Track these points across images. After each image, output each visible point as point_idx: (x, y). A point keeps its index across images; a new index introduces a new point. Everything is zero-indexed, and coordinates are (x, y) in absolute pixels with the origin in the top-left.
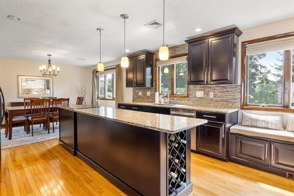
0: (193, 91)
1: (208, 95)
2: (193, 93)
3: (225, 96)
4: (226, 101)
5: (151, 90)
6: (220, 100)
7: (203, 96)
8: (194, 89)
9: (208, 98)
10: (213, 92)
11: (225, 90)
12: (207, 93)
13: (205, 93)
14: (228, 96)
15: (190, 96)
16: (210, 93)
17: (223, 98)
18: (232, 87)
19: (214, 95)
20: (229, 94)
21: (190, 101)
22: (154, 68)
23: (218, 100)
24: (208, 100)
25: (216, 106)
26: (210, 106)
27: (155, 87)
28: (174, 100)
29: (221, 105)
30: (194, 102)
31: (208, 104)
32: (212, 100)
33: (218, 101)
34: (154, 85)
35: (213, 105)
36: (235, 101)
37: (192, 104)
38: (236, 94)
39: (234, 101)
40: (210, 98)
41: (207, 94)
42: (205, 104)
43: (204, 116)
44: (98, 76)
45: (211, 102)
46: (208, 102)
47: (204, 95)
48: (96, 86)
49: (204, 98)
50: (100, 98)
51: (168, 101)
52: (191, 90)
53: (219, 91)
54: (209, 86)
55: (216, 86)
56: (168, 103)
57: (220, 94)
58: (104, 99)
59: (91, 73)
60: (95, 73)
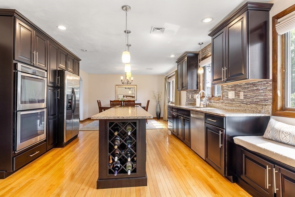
0: (226, 92)
3: (256, 96)
4: (256, 103)
5: (196, 92)
6: (250, 102)
8: (227, 89)
9: (239, 100)
10: (243, 92)
11: (255, 88)
12: (238, 93)
13: (236, 94)
14: (259, 96)
15: (224, 98)
16: (240, 93)
17: (253, 100)
18: (262, 83)
19: (244, 95)
20: (259, 93)
21: (223, 104)
23: (248, 102)
24: (239, 103)
25: (246, 110)
26: (239, 109)
28: (211, 102)
29: (250, 108)
30: (226, 105)
32: (242, 102)
34: (198, 88)
35: (243, 109)
36: (267, 103)
37: (224, 107)
38: (267, 93)
39: (265, 103)
41: (238, 95)
42: (235, 107)
44: (170, 82)
46: (238, 105)
47: (235, 96)
48: (167, 91)
49: (235, 99)
50: (170, 102)
51: (205, 104)
52: (224, 90)
53: (249, 91)
54: (240, 85)
55: (246, 83)
56: (205, 106)
57: (250, 94)
58: (172, 103)
59: (164, 80)
60: (167, 79)
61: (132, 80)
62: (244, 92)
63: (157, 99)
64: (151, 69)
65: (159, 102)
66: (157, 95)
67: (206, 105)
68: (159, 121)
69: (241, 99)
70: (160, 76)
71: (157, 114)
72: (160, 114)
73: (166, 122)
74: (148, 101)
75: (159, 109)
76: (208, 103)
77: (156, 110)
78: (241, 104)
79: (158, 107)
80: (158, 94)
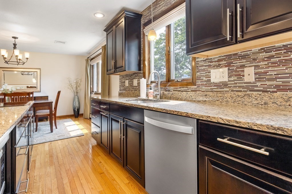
0: (204, 70)
1: (240, 76)
2: (203, 73)
5: (139, 76)
6: (277, 86)
7: (226, 79)
8: (205, 66)
9: (239, 83)
10: (253, 68)
12: (236, 71)
13: (232, 72)
15: (199, 82)
16: (245, 69)
19: (256, 74)
21: (198, 92)
22: (142, 40)
23: (270, 86)
24: (241, 89)
25: (265, 104)
26: (246, 103)
27: (143, 71)
28: (169, 91)
29: (281, 100)
30: (206, 95)
31: (239, 99)
32: (251, 87)
33: (271, 90)
34: (142, 68)
35: (256, 102)
37: (201, 99)
40: (245, 83)
41: (237, 73)
42: (232, 98)
43: (218, 139)
44: (93, 65)
45: (248, 92)
46: (240, 94)
47: (230, 77)
48: (89, 78)
49: (228, 83)
50: (94, 93)
51: (158, 94)
52: (200, 68)
53: (272, 63)
54: (242, 53)
55: (262, 49)
56: (158, 97)
57: (276, 69)
58: (96, 93)
59: (85, 62)
60: (90, 61)
61: (27, 59)
62: (256, 67)
63: (74, 88)
64: (64, 43)
65: (77, 93)
66: (75, 84)
67: (160, 95)
68: (78, 120)
69: (245, 81)
70: (78, 56)
71: (74, 111)
72: (78, 110)
73: (88, 120)
74: (59, 93)
75: (77, 103)
76: (163, 93)
77: (73, 105)
78: (246, 91)
79: (77, 100)
80: (75, 81)
